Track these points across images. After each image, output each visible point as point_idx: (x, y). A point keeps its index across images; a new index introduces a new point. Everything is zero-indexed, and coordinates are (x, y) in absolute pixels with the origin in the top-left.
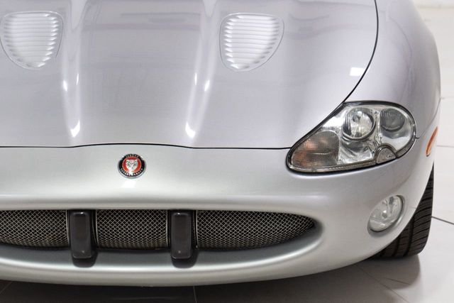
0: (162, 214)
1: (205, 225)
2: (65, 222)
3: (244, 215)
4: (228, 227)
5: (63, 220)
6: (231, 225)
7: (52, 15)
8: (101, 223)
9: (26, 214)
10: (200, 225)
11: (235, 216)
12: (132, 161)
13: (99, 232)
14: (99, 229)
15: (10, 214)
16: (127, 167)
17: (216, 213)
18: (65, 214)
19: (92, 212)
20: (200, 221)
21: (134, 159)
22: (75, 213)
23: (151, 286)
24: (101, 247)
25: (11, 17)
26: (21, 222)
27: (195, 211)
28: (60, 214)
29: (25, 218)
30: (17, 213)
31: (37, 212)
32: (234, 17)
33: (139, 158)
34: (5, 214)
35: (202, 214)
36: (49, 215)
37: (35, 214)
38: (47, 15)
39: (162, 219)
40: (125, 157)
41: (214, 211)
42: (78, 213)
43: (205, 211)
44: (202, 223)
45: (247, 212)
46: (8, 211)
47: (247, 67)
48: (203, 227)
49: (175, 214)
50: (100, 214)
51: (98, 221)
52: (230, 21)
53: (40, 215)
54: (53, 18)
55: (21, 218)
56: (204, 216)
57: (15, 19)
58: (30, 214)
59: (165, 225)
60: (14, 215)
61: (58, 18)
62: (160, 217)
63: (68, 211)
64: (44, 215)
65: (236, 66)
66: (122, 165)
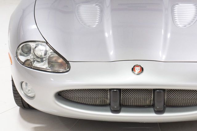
0: (150, 91)
1: (169, 96)
2: (108, 94)
3: (187, 91)
4: (180, 97)
5: (107, 93)
6: (181, 96)
7: (97, 5)
8: (123, 95)
9: (91, 90)
10: (167, 96)
11: (183, 92)
12: (138, 68)
13: (123, 99)
14: (122, 97)
15: (84, 91)
16: (136, 70)
17: (174, 90)
18: (108, 91)
19: (120, 90)
20: (167, 94)
21: (139, 67)
22: (112, 90)
23: (144, 122)
24: (123, 105)
25: (79, 6)
26: (89, 94)
27: (165, 90)
28: (106, 91)
29: (91, 92)
30: (87, 90)
31: (96, 90)
32: (177, 4)
33: (141, 66)
34: (82, 90)
35: (168, 91)
36: (101, 91)
37: (95, 91)
38: (95, 5)
39: (150, 93)
40: (134, 66)
41: (173, 90)
42: (114, 90)
43: (169, 90)
44: (168, 95)
45: (188, 90)
46: (83, 90)
47: (185, 26)
48: (168, 97)
49: (156, 91)
50: (123, 91)
51: (122, 94)
52: (176, 6)
53: (97, 91)
54: (97, 6)
55: (89, 92)
56: (169, 92)
57: (81, 7)
58: (93, 91)
59: (152, 96)
60: (86, 91)
61: (100, 6)
62: (149, 92)
63: (109, 89)
64: (99, 91)
65: (180, 26)
66: (133, 69)
